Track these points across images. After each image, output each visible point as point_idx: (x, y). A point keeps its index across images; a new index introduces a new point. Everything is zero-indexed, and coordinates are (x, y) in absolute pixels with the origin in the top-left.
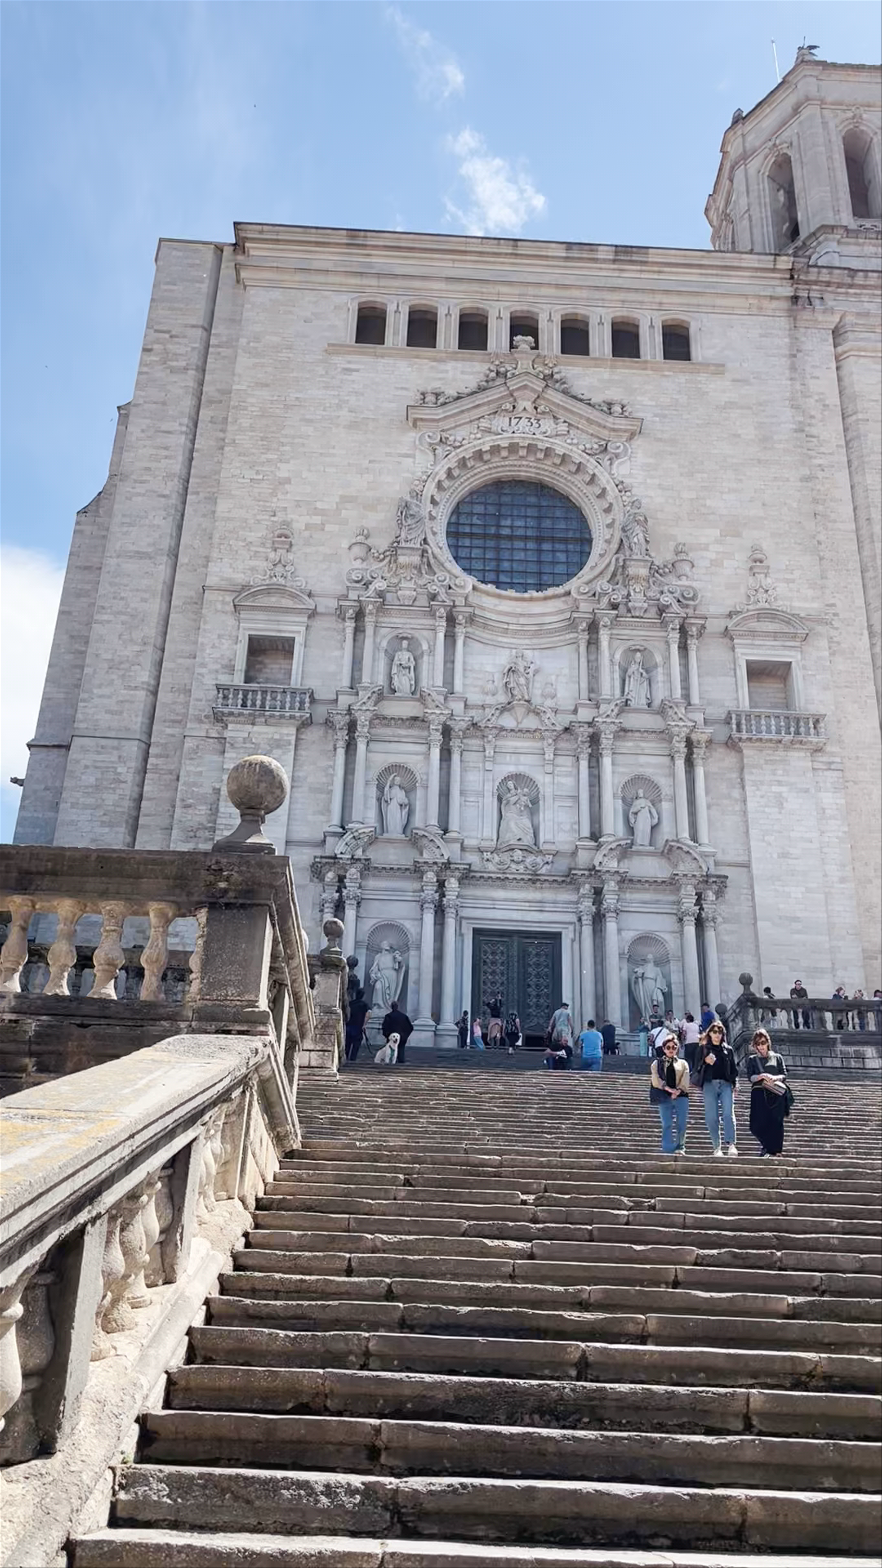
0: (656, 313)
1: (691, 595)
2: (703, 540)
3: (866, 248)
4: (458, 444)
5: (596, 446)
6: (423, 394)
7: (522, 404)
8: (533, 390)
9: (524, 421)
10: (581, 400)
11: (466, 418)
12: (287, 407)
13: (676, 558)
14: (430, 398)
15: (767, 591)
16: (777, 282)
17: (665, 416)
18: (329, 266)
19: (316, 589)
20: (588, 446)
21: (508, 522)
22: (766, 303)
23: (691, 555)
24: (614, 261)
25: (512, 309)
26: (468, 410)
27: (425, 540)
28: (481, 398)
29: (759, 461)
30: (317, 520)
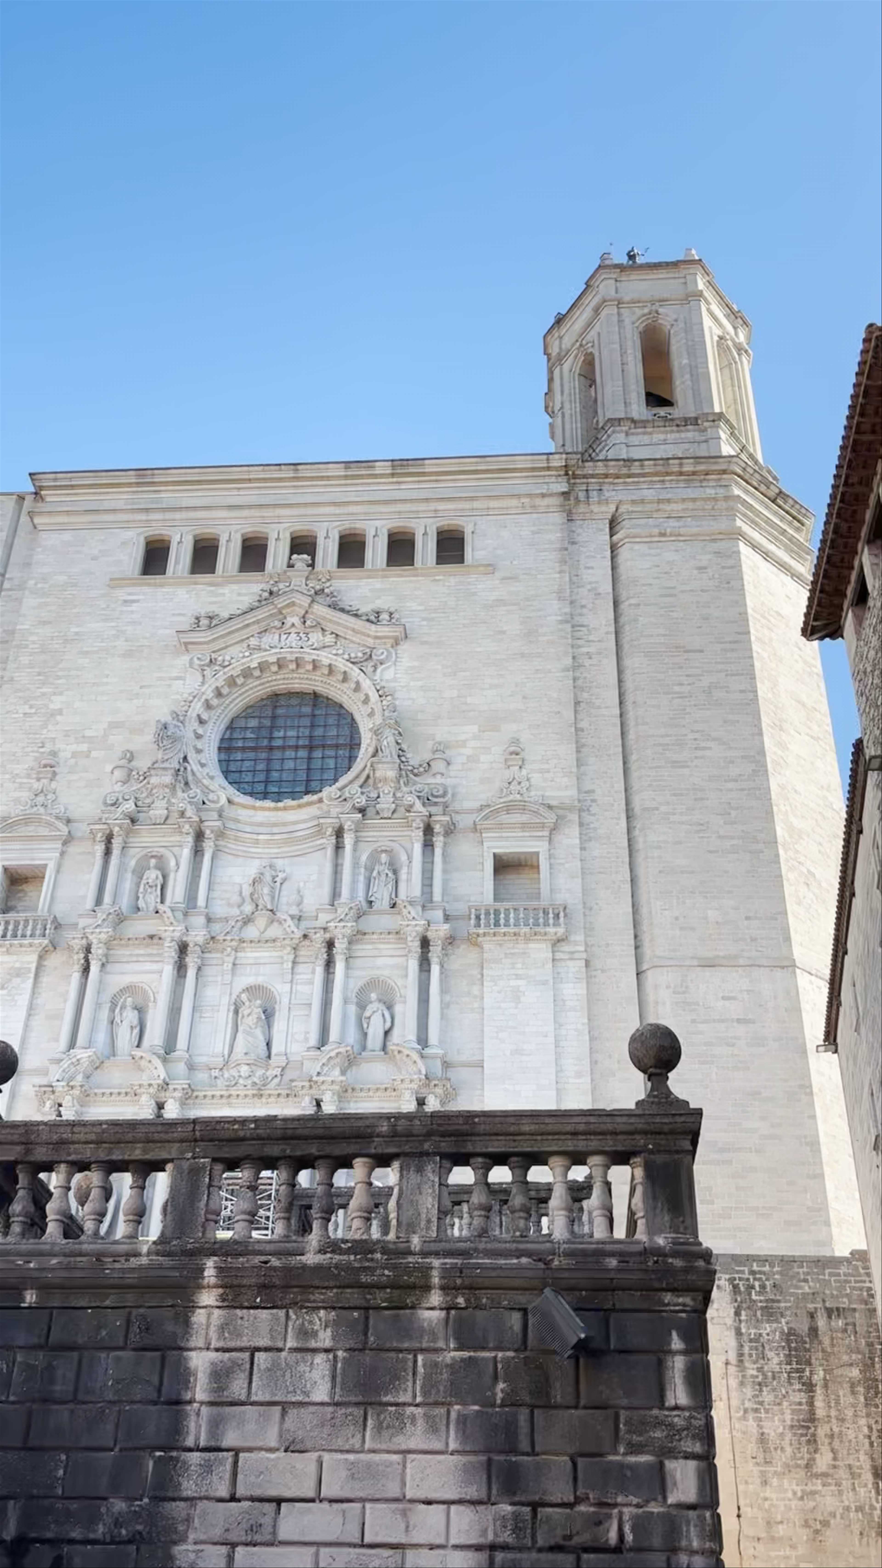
0: (432, 520)
1: (441, 792)
2: (463, 737)
3: (655, 436)
4: (227, 663)
5: (360, 655)
6: (197, 618)
7: (290, 620)
8: (301, 606)
9: (293, 636)
10: (348, 612)
11: (237, 637)
12: (66, 641)
13: (432, 756)
14: (204, 622)
15: (520, 783)
16: (553, 479)
17: (432, 619)
18: (120, 505)
19: (75, 814)
20: (353, 655)
21: (281, 734)
22: (538, 501)
23: (447, 752)
24: (393, 475)
25: (292, 530)
26: (237, 630)
27: (185, 759)
28: (250, 618)
29: (523, 655)
30: (84, 747)
